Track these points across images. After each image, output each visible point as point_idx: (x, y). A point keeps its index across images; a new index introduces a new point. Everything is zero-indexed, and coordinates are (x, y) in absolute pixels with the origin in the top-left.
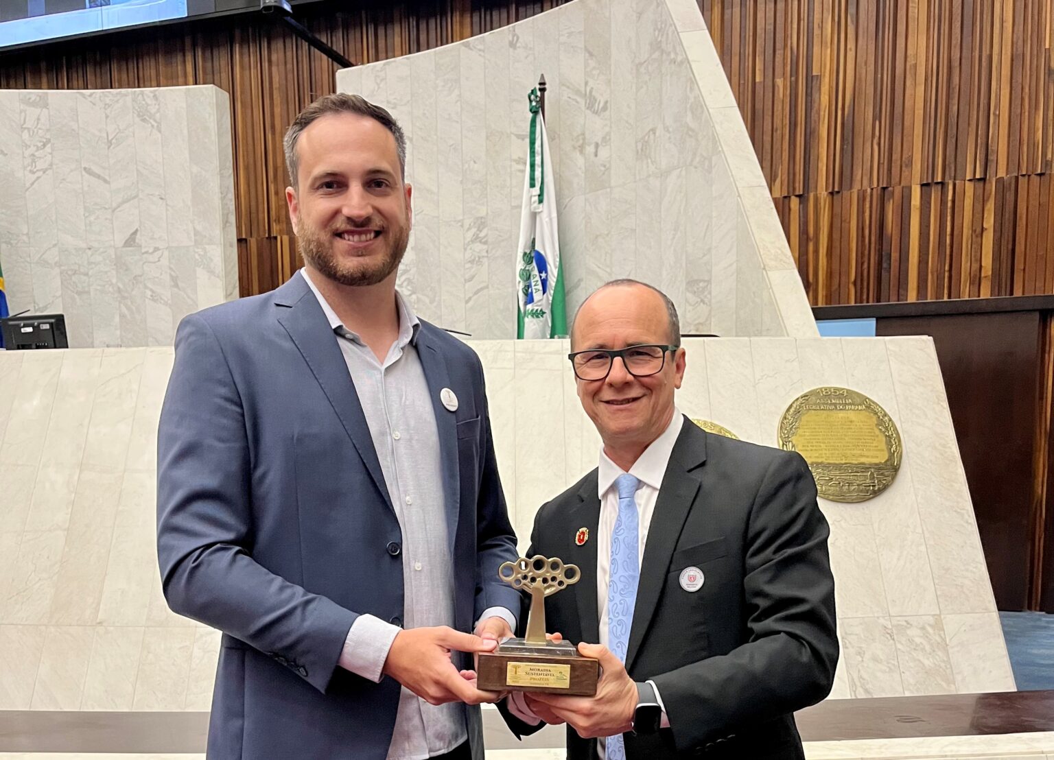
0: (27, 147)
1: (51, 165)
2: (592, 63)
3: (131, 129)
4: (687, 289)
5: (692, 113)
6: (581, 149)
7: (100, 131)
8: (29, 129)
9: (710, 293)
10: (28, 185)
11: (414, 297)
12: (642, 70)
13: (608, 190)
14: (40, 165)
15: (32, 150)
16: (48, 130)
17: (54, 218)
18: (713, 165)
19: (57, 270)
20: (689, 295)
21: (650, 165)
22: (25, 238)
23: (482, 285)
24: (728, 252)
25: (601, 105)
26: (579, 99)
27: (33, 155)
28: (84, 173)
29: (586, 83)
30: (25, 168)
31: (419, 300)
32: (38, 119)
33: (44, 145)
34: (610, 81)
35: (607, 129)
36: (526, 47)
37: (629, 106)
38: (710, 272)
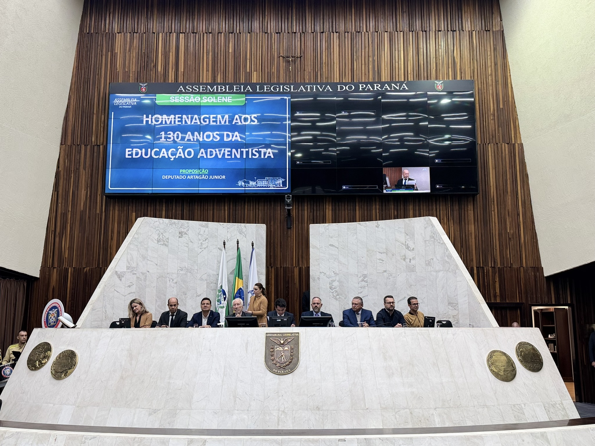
0: (200, 240)
1: (207, 246)
2: (408, 237)
3: (236, 236)
4: (448, 305)
5: (447, 257)
6: (404, 260)
7: (225, 236)
8: (201, 234)
9: (458, 307)
10: (199, 253)
11: (338, 297)
12: (427, 242)
13: (415, 273)
14: (204, 246)
15: (201, 241)
16: (207, 235)
17: (206, 264)
18: (457, 272)
19: (206, 282)
20: (450, 307)
21: (432, 268)
22: (196, 271)
23: (365, 295)
24: (465, 297)
25: (411, 249)
26: (403, 246)
27: (202, 243)
28: (218, 249)
29: (406, 242)
30: (198, 247)
31: (340, 298)
32: (205, 231)
33: (206, 240)
34: (415, 243)
35: (414, 256)
36: (382, 228)
37: (422, 251)
38: (458, 301)
